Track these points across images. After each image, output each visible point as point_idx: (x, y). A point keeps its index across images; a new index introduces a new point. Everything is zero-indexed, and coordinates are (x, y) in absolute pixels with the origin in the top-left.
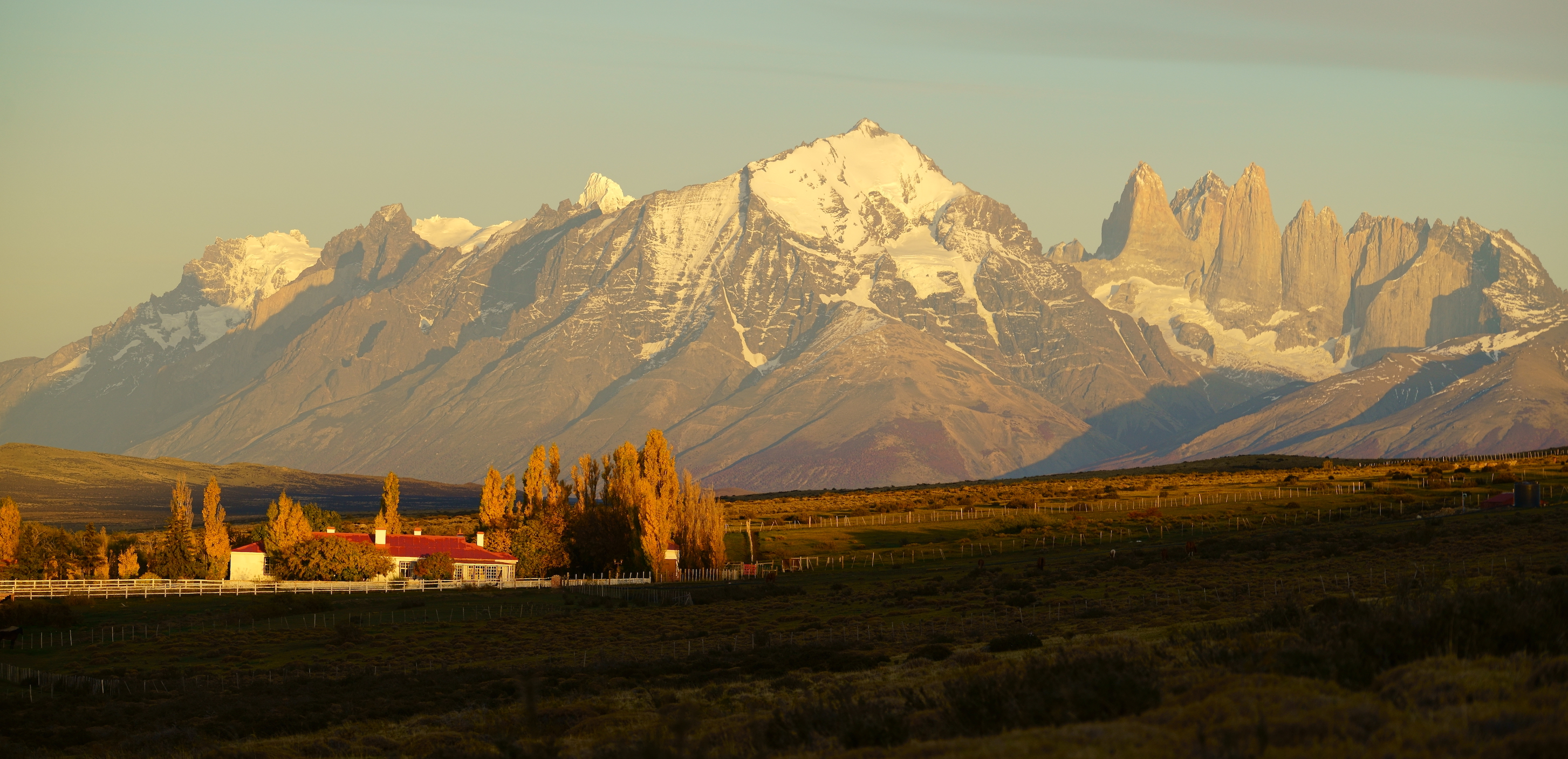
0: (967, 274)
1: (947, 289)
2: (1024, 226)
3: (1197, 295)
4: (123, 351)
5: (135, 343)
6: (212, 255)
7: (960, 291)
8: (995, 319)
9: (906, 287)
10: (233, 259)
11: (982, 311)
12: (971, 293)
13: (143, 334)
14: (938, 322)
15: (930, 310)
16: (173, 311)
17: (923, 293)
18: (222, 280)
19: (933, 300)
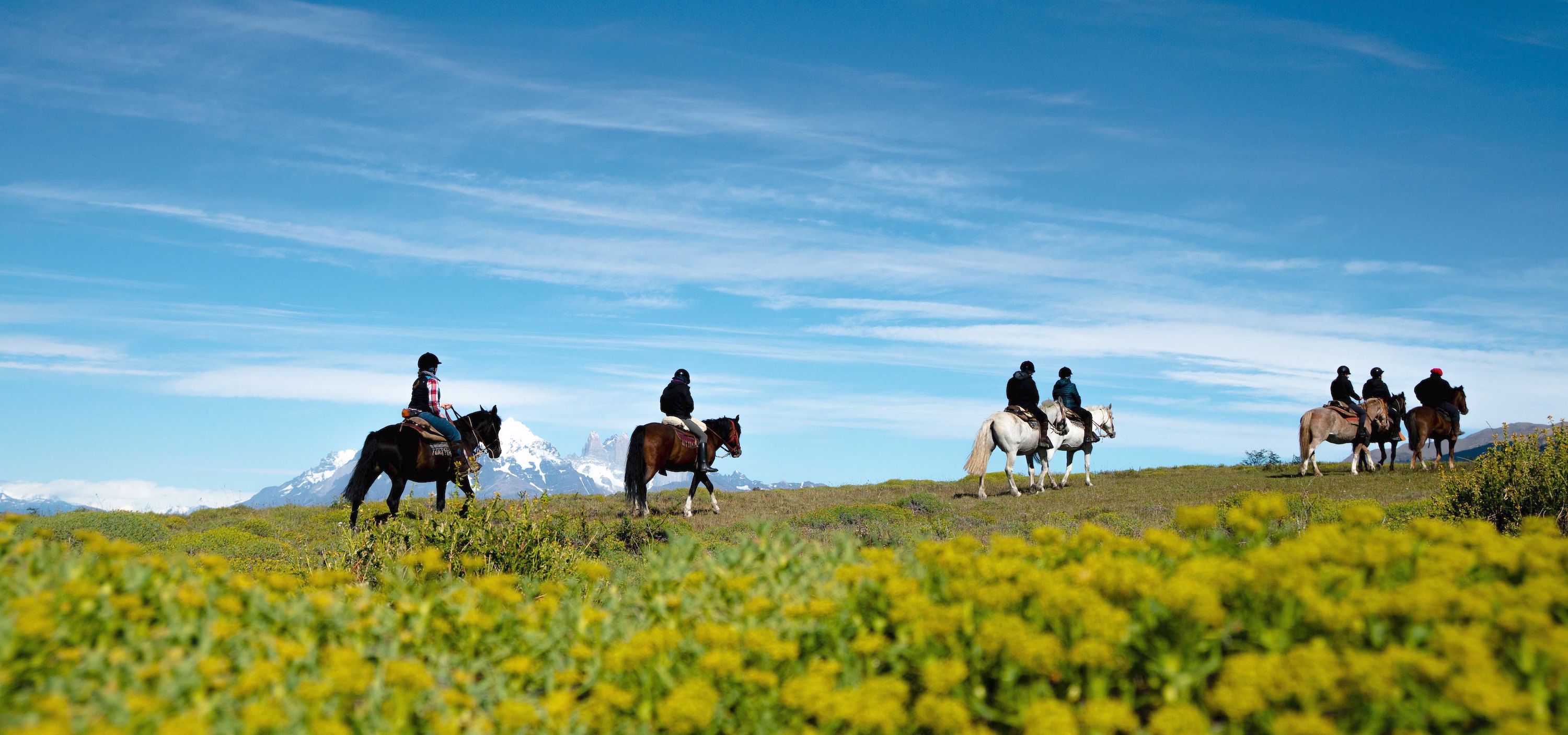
0: (538, 463)
1: (532, 467)
2: (555, 449)
3: (608, 469)
4: (301, 485)
5: (304, 482)
6: (329, 456)
7: (535, 467)
8: (545, 476)
9: (519, 466)
10: (335, 457)
11: (541, 473)
12: (538, 468)
13: (307, 480)
14: (528, 476)
15: (525, 473)
16: (317, 472)
17: (523, 468)
18: (332, 464)
19: (527, 470)
